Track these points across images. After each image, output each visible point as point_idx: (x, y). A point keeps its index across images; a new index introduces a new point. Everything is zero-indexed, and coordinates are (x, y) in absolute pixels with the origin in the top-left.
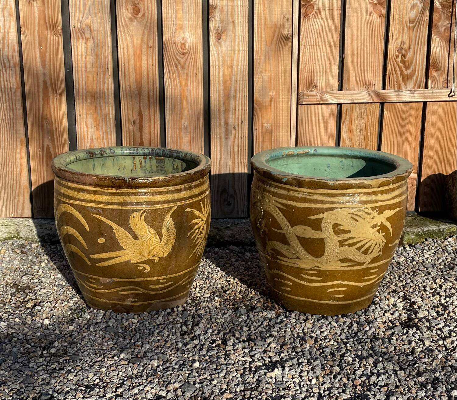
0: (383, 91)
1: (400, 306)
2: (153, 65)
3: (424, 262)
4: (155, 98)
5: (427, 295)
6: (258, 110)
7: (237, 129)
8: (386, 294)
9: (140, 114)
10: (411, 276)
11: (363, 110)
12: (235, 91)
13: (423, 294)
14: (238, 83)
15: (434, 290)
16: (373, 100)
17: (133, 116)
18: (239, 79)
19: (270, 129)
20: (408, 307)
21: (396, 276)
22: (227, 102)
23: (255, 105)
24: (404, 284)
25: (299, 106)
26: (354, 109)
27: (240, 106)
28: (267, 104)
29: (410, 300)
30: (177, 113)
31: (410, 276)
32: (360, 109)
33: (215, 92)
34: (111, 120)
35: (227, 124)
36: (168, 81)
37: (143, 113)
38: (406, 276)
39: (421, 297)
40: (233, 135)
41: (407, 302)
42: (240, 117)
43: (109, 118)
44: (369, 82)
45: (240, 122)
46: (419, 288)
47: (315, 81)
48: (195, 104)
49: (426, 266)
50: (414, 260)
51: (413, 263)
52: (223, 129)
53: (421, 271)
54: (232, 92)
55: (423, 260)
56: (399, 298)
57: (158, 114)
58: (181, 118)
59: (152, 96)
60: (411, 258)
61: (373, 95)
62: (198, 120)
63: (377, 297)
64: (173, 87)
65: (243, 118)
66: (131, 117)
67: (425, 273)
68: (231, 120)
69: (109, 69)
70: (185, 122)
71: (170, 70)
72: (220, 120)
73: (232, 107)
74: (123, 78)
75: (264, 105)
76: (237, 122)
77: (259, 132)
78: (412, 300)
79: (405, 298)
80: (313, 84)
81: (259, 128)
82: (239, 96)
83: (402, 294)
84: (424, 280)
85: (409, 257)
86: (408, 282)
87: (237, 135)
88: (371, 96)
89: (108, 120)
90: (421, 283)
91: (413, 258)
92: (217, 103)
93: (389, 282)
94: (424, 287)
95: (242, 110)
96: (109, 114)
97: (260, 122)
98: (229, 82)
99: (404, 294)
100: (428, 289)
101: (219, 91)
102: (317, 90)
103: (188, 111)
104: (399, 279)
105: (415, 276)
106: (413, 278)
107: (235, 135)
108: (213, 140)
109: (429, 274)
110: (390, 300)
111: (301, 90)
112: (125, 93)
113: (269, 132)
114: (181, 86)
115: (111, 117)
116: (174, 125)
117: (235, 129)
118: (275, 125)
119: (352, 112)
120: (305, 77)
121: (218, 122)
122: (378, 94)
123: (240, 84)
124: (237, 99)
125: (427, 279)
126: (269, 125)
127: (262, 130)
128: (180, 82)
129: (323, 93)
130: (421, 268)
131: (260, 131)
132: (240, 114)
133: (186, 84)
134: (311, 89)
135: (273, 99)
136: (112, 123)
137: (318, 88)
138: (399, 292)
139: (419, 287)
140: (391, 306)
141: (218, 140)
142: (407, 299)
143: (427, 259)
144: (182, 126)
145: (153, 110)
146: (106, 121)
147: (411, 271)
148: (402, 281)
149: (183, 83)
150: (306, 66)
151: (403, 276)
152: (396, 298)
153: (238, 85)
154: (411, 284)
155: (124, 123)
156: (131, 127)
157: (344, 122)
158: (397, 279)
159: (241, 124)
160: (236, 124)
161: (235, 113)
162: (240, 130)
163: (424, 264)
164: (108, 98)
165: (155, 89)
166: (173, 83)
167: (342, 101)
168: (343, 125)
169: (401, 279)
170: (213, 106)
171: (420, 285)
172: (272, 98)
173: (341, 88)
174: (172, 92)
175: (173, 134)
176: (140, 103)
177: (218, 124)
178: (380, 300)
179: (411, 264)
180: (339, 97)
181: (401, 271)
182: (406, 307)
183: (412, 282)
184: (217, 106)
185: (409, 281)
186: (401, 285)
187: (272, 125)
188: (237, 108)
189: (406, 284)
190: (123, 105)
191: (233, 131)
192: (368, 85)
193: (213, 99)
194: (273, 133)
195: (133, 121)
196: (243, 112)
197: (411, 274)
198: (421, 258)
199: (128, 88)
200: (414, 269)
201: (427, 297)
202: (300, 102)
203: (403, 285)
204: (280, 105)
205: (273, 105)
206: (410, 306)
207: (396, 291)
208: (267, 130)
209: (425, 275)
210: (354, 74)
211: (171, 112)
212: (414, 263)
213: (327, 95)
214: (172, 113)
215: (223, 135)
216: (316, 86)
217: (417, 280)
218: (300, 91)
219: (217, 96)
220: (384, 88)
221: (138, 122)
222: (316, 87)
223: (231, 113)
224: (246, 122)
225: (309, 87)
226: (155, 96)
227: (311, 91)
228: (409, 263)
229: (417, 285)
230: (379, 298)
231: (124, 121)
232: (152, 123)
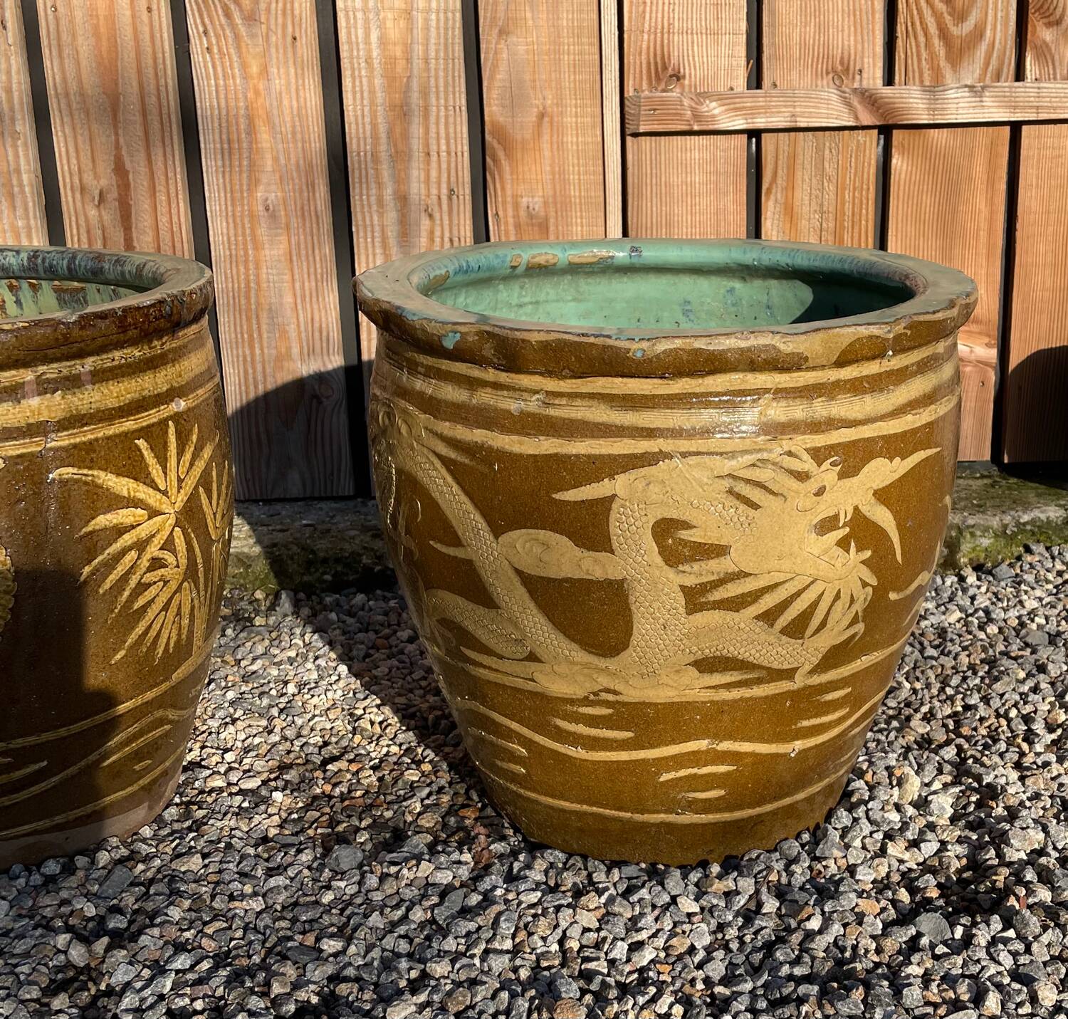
0: (888, 91)
1: (944, 804)
2: (149, 10)
3: (1022, 625)
4: (165, 116)
5: (1038, 754)
6: (501, 154)
7: (437, 216)
8: (892, 759)
9: (120, 170)
10: (983, 678)
11: (827, 152)
12: (425, 94)
13: (1022, 754)
14: (432, 66)
15: (1059, 731)
16: (857, 118)
17: (97, 177)
18: (433, 54)
19: (542, 214)
20: (971, 808)
21: (933, 679)
22: (398, 130)
23: (488, 137)
24: (960, 709)
25: (629, 139)
26: (799, 150)
27: (443, 142)
28: (528, 136)
29: (978, 778)
30: (240, 166)
31: (977, 681)
32: (820, 150)
33: (358, 95)
34: (27, 189)
35: (403, 200)
36: (205, 62)
37: (128, 166)
38: (964, 679)
39: (1018, 766)
40: (424, 234)
41: (969, 788)
42: (444, 176)
43: (21, 185)
44: (842, 63)
45: (444, 191)
46: (1008, 726)
47: (674, 61)
48: (299, 136)
49: (1029, 640)
50: (991, 620)
51: (989, 630)
52: (392, 216)
53: (1015, 659)
54: (415, 97)
55: (1019, 617)
56: (940, 771)
57: (178, 170)
58: (254, 183)
59: (155, 111)
60: (981, 613)
61: (856, 102)
62: (311, 186)
63: (861, 774)
64: (221, 82)
65: (453, 179)
66: (88, 178)
67: (1028, 667)
68: (416, 188)
69: (9, 25)
70: (268, 191)
71: (209, 27)
72: (380, 185)
73: (416, 145)
74: (55, 53)
75: (519, 137)
76: (434, 191)
77: (506, 223)
78: (988, 779)
79: (961, 769)
80: (670, 71)
81: (505, 210)
82: (438, 111)
83: (950, 753)
84: (1027, 695)
85: (976, 611)
86: (972, 702)
87: (438, 233)
88: (849, 105)
89: (16, 189)
90: (1015, 705)
91: (987, 612)
92: (368, 133)
93: (908, 705)
94: (1027, 719)
95: (449, 153)
96: (18, 171)
97: (509, 192)
98: (401, 64)
99: (958, 754)
100: (1039, 727)
101: (372, 92)
102: (683, 87)
103: (276, 159)
104: (942, 690)
105: (997, 679)
106: (989, 686)
107: (432, 232)
108: (362, 251)
109: (1042, 669)
110: (907, 786)
111: (631, 90)
112: (63, 102)
113: (540, 225)
114: (246, 77)
115: (25, 182)
116: (233, 205)
117: (431, 216)
118: (555, 203)
119: (793, 157)
120: (644, 46)
121: (374, 192)
122: (871, 100)
123: (436, 70)
124: (433, 119)
125: (1035, 689)
126: (537, 203)
127: (516, 216)
128: (244, 66)
129: (703, 96)
130: (1014, 649)
131: (511, 220)
132: (444, 166)
133: (264, 70)
134: (662, 86)
135: (546, 119)
136: (29, 199)
137: (687, 82)
138: (941, 746)
139: (1009, 720)
140: (911, 811)
141: (378, 251)
142: (968, 773)
143: (1032, 614)
144: (261, 208)
145: (160, 158)
146: (11, 196)
147: (982, 661)
148: (951, 699)
149: (254, 69)
150: (644, 12)
151: (955, 681)
152: (930, 770)
153: (433, 73)
154: (982, 711)
155: (70, 199)
156: (93, 213)
157: (769, 190)
158: (935, 691)
159: (450, 198)
160: (434, 198)
161: (428, 163)
162: (446, 217)
163: (1023, 632)
164: (13, 120)
165: (163, 89)
166: (219, 69)
167: (760, 123)
168: (768, 199)
169: (949, 691)
170: (354, 141)
171: (1013, 713)
172: (542, 116)
173: (756, 80)
174: (218, 98)
175: (232, 232)
176: (117, 134)
177: (373, 199)
178: (871, 788)
179: (982, 635)
180: (751, 108)
181: (949, 662)
182: (964, 807)
183: (986, 700)
184: (369, 141)
185: (974, 699)
186: (949, 711)
187: (546, 204)
188: (434, 148)
189: (967, 708)
190: (62, 139)
191: (425, 223)
192: (841, 71)
193: (352, 119)
194: (552, 228)
195: (96, 193)
196: (453, 159)
197: (981, 674)
198: (1013, 613)
199: (73, 86)
200: (991, 652)
201: (1039, 762)
202: (630, 128)
203: (955, 714)
204: (570, 138)
205: (546, 137)
206: (979, 805)
207: (930, 741)
208: (531, 216)
209: (1029, 675)
210: (796, 37)
211: (220, 163)
212: (992, 629)
213: (714, 104)
214: (224, 166)
215: (392, 233)
216: (678, 77)
217: (1002, 695)
218: (629, 92)
219: (367, 109)
220: (889, 80)
221: (115, 195)
222: (678, 79)
223: (415, 164)
224: (466, 191)
225: (658, 79)
226: (165, 111)
227: (664, 91)
228: (974, 629)
229: (1002, 711)
230: (868, 777)
231: (69, 193)
232: (162, 198)
